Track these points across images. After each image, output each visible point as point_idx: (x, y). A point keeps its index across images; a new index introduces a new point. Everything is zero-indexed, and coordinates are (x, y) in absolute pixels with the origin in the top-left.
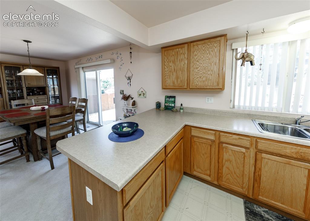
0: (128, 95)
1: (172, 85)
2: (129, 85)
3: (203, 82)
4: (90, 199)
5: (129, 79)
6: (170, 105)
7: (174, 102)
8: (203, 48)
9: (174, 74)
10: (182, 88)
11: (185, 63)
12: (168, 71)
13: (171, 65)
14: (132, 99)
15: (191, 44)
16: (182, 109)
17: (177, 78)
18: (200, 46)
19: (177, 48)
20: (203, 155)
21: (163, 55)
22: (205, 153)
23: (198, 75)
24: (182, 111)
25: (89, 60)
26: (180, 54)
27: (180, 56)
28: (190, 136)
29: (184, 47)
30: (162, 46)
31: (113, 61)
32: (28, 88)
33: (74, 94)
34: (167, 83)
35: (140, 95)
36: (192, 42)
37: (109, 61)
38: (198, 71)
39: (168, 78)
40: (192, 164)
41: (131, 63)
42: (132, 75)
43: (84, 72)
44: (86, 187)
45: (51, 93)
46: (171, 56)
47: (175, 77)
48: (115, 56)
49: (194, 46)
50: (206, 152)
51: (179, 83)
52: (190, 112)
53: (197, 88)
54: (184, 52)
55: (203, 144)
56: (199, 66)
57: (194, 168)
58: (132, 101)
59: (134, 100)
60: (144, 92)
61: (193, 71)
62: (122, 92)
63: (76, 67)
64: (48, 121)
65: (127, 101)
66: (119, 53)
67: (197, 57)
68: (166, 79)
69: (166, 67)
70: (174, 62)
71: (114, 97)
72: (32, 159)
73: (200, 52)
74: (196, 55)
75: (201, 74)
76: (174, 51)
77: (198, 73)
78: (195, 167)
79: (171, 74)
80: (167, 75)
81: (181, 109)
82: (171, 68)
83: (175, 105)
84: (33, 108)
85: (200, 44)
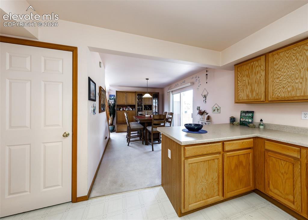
0: (203, 111)
1: (246, 99)
2: (205, 102)
3: (289, 92)
4: (169, 156)
5: (205, 97)
6: (247, 120)
7: (252, 117)
8: (287, 55)
9: (249, 87)
10: (258, 101)
11: (261, 75)
12: (241, 85)
13: (244, 79)
14: (207, 114)
15: (269, 54)
16: (263, 125)
17: (252, 91)
18: (281, 54)
19: (252, 62)
20: (282, 174)
21: (236, 71)
22: (285, 172)
23: (280, 86)
24: (262, 127)
25: (176, 86)
26: (255, 67)
27: (255, 68)
28: (264, 150)
29: (260, 59)
30: (235, 64)
31: (193, 83)
32: (145, 106)
33: (166, 110)
34: (240, 97)
35: (214, 110)
36: (270, 52)
37: (189, 84)
38: (280, 81)
39: (241, 92)
40: (267, 181)
41: (207, 83)
42: (208, 93)
43: (173, 94)
44: (168, 149)
45: (154, 109)
46: (245, 70)
47: (249, 91)
48: (194, 80)
49: (273, 55)
50: (287, 172)
51: (254, 95)
52: (274, 129)
53: (279, 100)
54: (260, 64)
55: (282, 161)
56: (282, 75)
57: (269, 187)
58: (207, 116)
59: (208, 115)
60: (219, 108)
61: (273, 82)
62: (198, 108)
63: (168, 91)
64: (153, 122)
65: (203, 116)
66: (197, 76)
67: (277, 66)
68: (239, 93)
69: (239, 82)
70: (248, 76)
71: (192, 113)
72: (144, 143)
73: (282, 60)
74: (276, 64)
75: (285, 84)
76: (248, 65)
77: (280, 83)
78: (271, 187)
79: (245, 88)
80: (241, 89)
81: (260, 125)
82: (244, 82)
83: (252, 121)
84: (146, 116)
85: (282, 52)
